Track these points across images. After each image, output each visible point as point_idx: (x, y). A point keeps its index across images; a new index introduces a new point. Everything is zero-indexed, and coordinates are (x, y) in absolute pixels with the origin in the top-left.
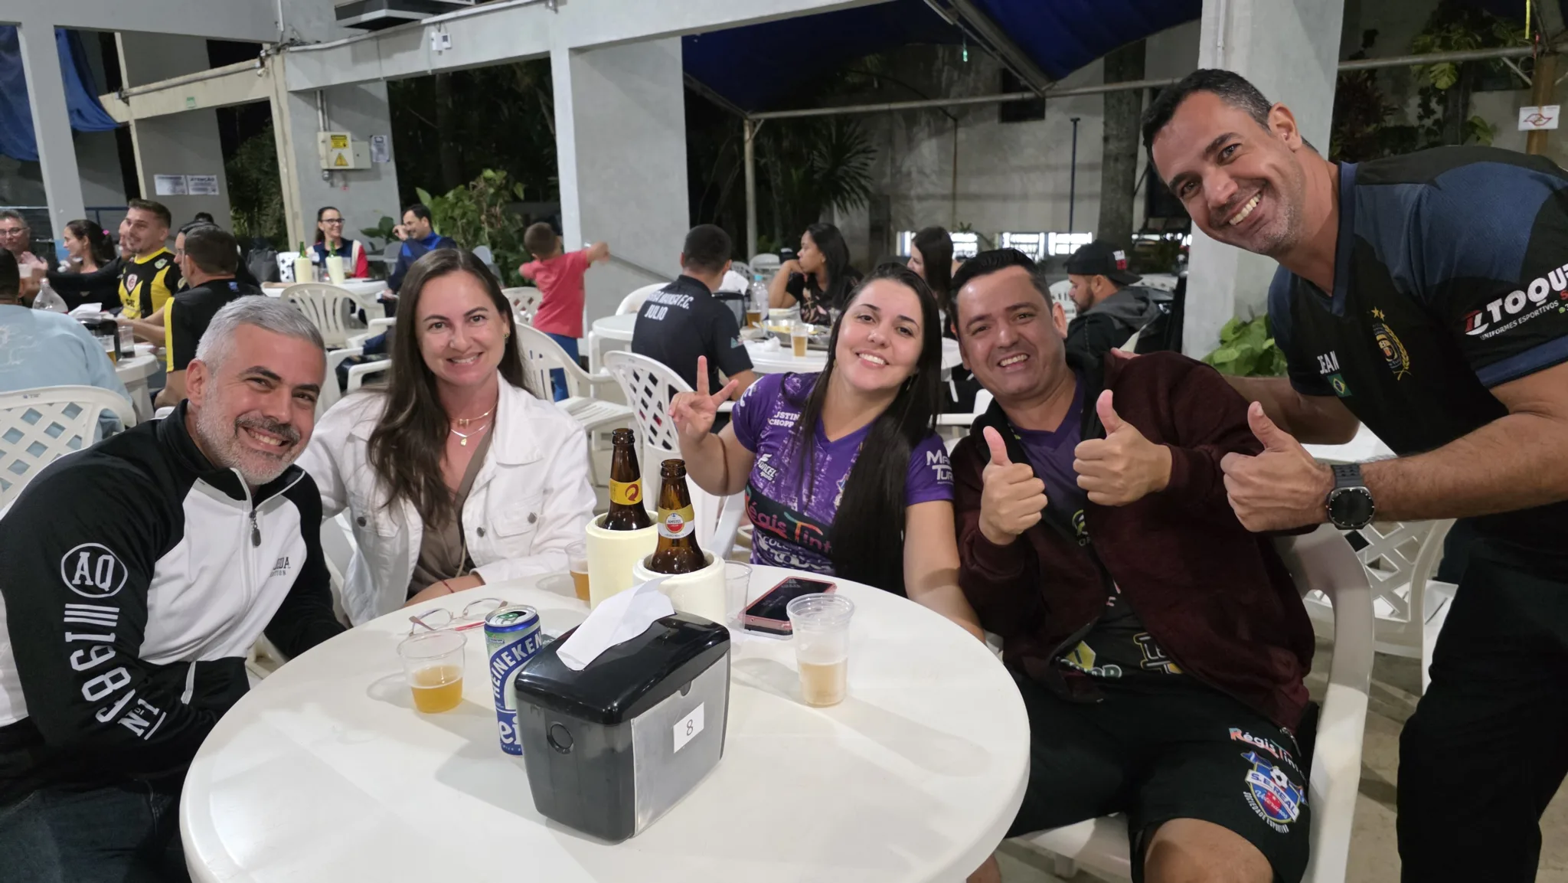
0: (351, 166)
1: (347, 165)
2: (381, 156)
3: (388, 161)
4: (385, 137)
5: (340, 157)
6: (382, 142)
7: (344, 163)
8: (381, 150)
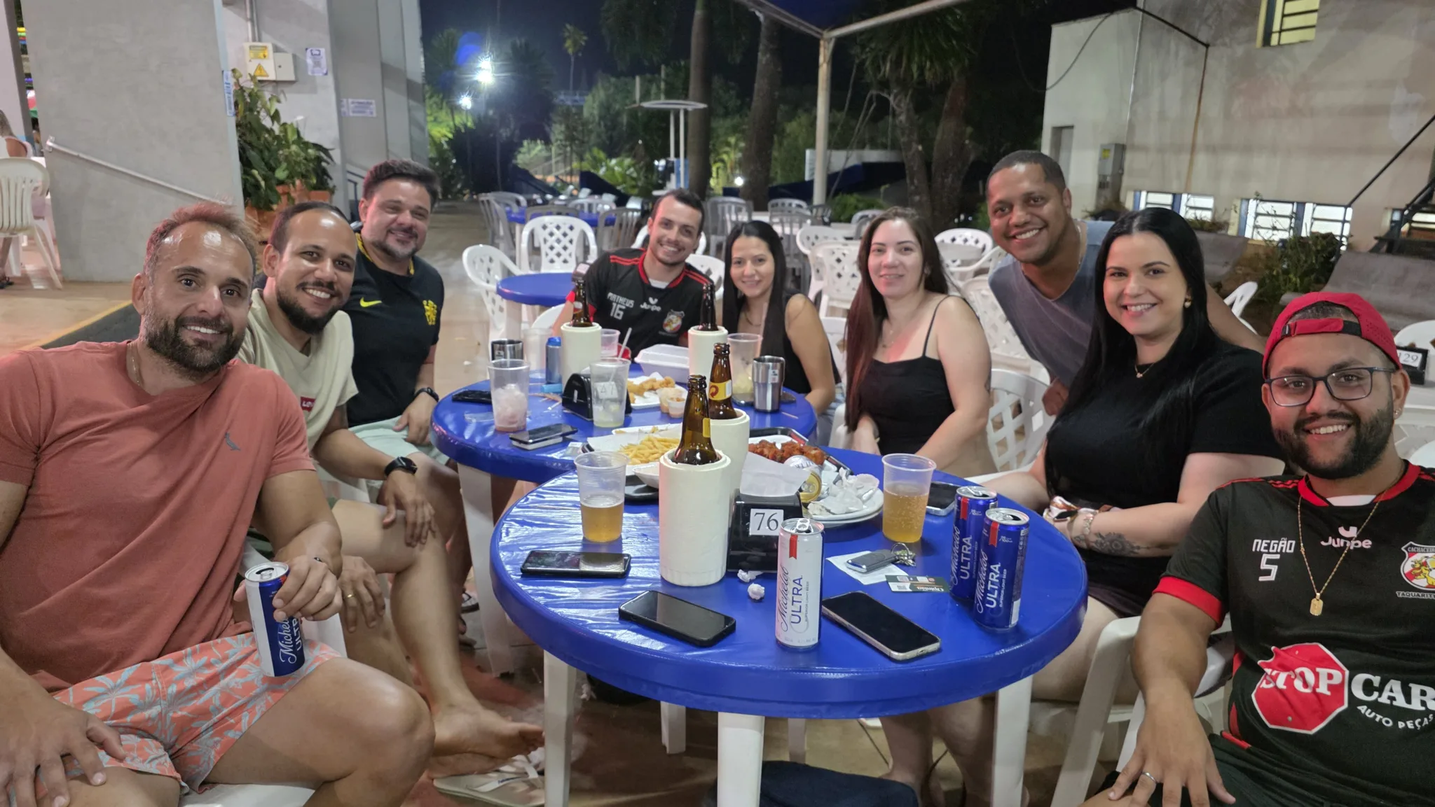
0: (272, 77)
1: (267, 76)
2: (317, 69)
3: (326, 74)
4: (323, 50)
5: (260, 67)
6: (319, 55)
7: (264, 74)
8: (317, 64)
